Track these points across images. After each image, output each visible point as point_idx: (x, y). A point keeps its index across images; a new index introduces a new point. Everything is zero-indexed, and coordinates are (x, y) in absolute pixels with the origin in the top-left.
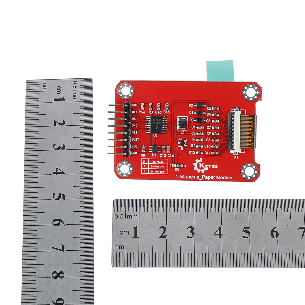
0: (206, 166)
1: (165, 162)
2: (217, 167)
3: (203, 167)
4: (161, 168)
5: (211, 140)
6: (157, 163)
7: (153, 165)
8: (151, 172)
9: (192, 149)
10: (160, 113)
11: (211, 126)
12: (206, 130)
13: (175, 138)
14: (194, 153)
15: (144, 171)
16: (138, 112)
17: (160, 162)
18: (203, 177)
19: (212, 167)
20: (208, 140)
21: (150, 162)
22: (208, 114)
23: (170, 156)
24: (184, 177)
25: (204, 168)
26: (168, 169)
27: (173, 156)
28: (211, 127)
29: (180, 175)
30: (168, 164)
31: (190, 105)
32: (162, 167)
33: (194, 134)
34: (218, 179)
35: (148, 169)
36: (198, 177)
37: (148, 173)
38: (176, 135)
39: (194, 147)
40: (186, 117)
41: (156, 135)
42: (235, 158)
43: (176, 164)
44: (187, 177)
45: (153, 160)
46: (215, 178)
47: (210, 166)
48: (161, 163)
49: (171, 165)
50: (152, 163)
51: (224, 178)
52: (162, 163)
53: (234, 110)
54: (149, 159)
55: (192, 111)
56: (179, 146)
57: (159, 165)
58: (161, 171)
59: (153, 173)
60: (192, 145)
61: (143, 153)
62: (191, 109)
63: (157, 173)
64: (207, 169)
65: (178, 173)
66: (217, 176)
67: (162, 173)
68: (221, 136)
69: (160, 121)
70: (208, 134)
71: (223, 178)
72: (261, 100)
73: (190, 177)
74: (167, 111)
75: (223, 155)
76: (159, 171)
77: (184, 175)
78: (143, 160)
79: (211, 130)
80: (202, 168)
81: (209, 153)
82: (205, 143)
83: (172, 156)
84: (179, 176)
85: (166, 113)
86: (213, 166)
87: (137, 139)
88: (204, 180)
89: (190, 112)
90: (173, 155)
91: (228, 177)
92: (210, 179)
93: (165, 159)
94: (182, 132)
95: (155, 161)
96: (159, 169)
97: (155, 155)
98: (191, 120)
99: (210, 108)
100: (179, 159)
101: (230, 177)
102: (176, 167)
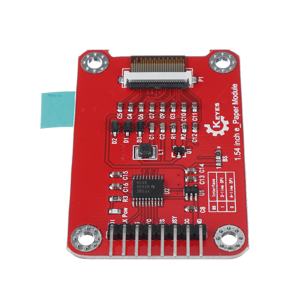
0: (217, 118)
1: (212, 176)
2: (217, 105)
3: (219, 122)
4: (224, 181)
5: (173, 113)
6: (216, 189)
7: (220, 194)
8: (232, 197)
9: (189, 138)
10: (126, 184)
11: (150, 114)
12: (156, 120)
13: (172, 163)
14: (196, 135)
15: (232, 207)
16: (125, 218)
17: (214, 184)
18: (236, 123)
19: (219, 110)
20: (173, 117)
21: (214, 198)
22: (129, 118)
23: (202, 169)
24: (238, 149)
25: (221, 122)
26: (225, 172)
27: (202, 165)
28: (152, 113)
29: (235, 154)
30: (216, 172)
31: (114, 142)
32: (222, 181)
33: (164, 136)
34: (238, 102)
35: (227, 201)
36: (236, 129)
37: (235, 201)
38: (165, 161)
39: (185, 136)
40: (135, 147)
41: (167, 190)
42: (201, 81)
43: (217, 161)
44: (237, 144)
45: (211, 194)
46: (236, 106)
47: (217, 113)
48: (216, 183)
49: (217, 168)
50: (216, 195)
51: (235, 94)
52: (215, 181)
53: (123, 84)
54: (209, 201)
55: (125, 139)
56: (185, 156)
57: (220, 185)
58: (230, 183)
59: (233, 195)
60: (182, 138)
61: (199, 210)
62: (120, 141)
63: (233, 187)
64: (223, 118)
65: (231, 157)
66: (233, 104)
67: (233, 180)
68: (166, 100)
69: (141, 182)
70: (162, 117)
71: (236, 96)
72: (107, 51)
73: (238, 140)
74: (124, 176)
75: (197, 97)
76: (229, 185)
77: (235, 149)
78: (211, 210)
79: (157, 113)
80: (221, 125)
81: (195, 115)
82: (178, 121)
83: (201, 167)
84: (237, 156)
85: (126, 176)
86: (217, 110)
87: (174, 219)
88: (241, 120)
89: (126, 141)
90: (200, 165)
91: (233, 89)
92: (238, 114)
93: (208, 177)
94: (161, 152)
95: (213, 192)
96: (226, 185)
97: (202, 192)
98: (139, 140)
99: (120, 115)
100: (207, 157)
101: (233, 87)
102: (221, 161)
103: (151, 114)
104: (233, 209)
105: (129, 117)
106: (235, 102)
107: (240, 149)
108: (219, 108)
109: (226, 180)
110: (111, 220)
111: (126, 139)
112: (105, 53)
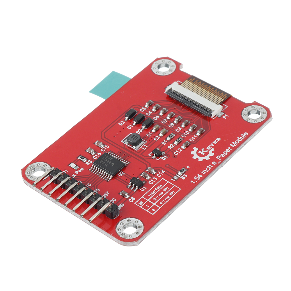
0: (208, 148)
1: (163, 183)
2: (218, 139)
3: (207, 151)
4: (167, 191)
5: (181, 127)
6: (156, 192)
7: (155, 197)
8: (161, 203)
9: (174, 149)
10: (100, 154)
12: (164, 125)
13: (145, 158)
14: (181, 151)
15: (153, 210)
16: (75, 174)
17: (158, 188)
18: (219, 158)
19: (215, 143)
20: (178, 130)
21: (148, 197)
23: (160, 174)
24: (200, 176)
26: (174, 186)
27: (163, 172)
28: (167, 119)
29: (195, 178)
30: (168, 182)
31: (121, 124)
32: (165, 190)
33: (159, 138)
34: (235, 146)
35: (155, 204)
36: (214, 163)
37: (160, 208)
38: (141, 154)
39: (173, 146)
40: (131, 134)
41: (122, 173)
42: (225, 118)
43: (177, 175)
44: (204, 172)
45: (149, 193)
46: (231, 147)
47: (212, 145)
48: (160, 188)
49: (172, 179)
50: (151, 196)
51: (240, 140)
52: (161, 187)
54: (142, 197)
56: (158, 159)
57: (162, 191)
58: (170, 194)
59: (163, 203)
60: (169, 147)
61: (129, 198)
62: (126, 125)
63: (169, 198)
64: (213, 150)
65: (190, 178)
66: (231, 145)
67: (174, 193)
68: (186, 117)
69: (108, 157)
70: (171, 126)
71: (238, 141)
72: (181, 64)
73: (207, 170)
75: (210, 127)
76: (168, 196)
77: (198, 175)
78: (137, 203)
79: (170, 122)
80: (206, 154)
81: (195, 137)
82: (179, 134)
84: (194, 180)
85: (105, 149)
88: (223, 159)
89: (129, 127)
90: (162, 171)
91: (242, 136)
92: (227, 153)
93: (159, 182)
94: (144, 147)
95: (152, 193)
96: (166, 194)
97: (144, 188)
98: (139, 132)
99: (143, 109)
100: (173, 168)
101: (243, 134)
102: (179, 176)
103: (165, 120)
104: (153, 212)
105: (148, 113)
106: (233, 144)
107: (202, 177)
108: (217, 142)
109: (169, 191)
110: (65, 170)
111: (131, 126)
112: (178, 65)
